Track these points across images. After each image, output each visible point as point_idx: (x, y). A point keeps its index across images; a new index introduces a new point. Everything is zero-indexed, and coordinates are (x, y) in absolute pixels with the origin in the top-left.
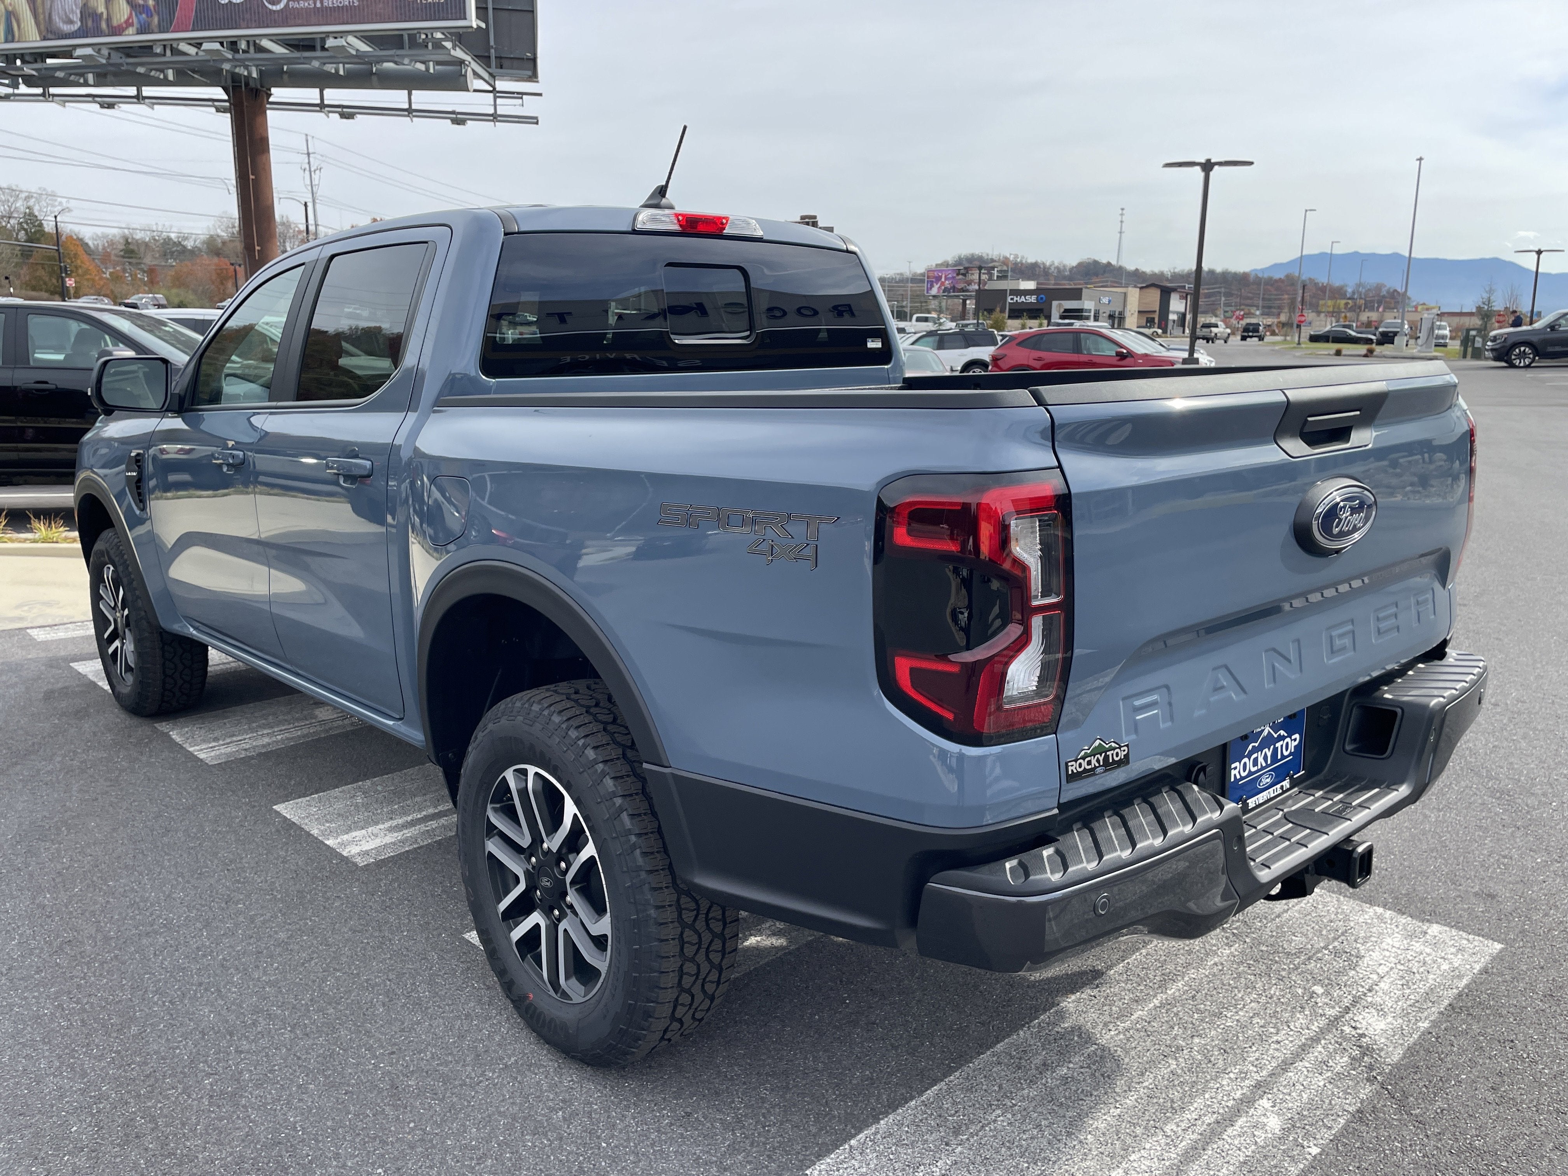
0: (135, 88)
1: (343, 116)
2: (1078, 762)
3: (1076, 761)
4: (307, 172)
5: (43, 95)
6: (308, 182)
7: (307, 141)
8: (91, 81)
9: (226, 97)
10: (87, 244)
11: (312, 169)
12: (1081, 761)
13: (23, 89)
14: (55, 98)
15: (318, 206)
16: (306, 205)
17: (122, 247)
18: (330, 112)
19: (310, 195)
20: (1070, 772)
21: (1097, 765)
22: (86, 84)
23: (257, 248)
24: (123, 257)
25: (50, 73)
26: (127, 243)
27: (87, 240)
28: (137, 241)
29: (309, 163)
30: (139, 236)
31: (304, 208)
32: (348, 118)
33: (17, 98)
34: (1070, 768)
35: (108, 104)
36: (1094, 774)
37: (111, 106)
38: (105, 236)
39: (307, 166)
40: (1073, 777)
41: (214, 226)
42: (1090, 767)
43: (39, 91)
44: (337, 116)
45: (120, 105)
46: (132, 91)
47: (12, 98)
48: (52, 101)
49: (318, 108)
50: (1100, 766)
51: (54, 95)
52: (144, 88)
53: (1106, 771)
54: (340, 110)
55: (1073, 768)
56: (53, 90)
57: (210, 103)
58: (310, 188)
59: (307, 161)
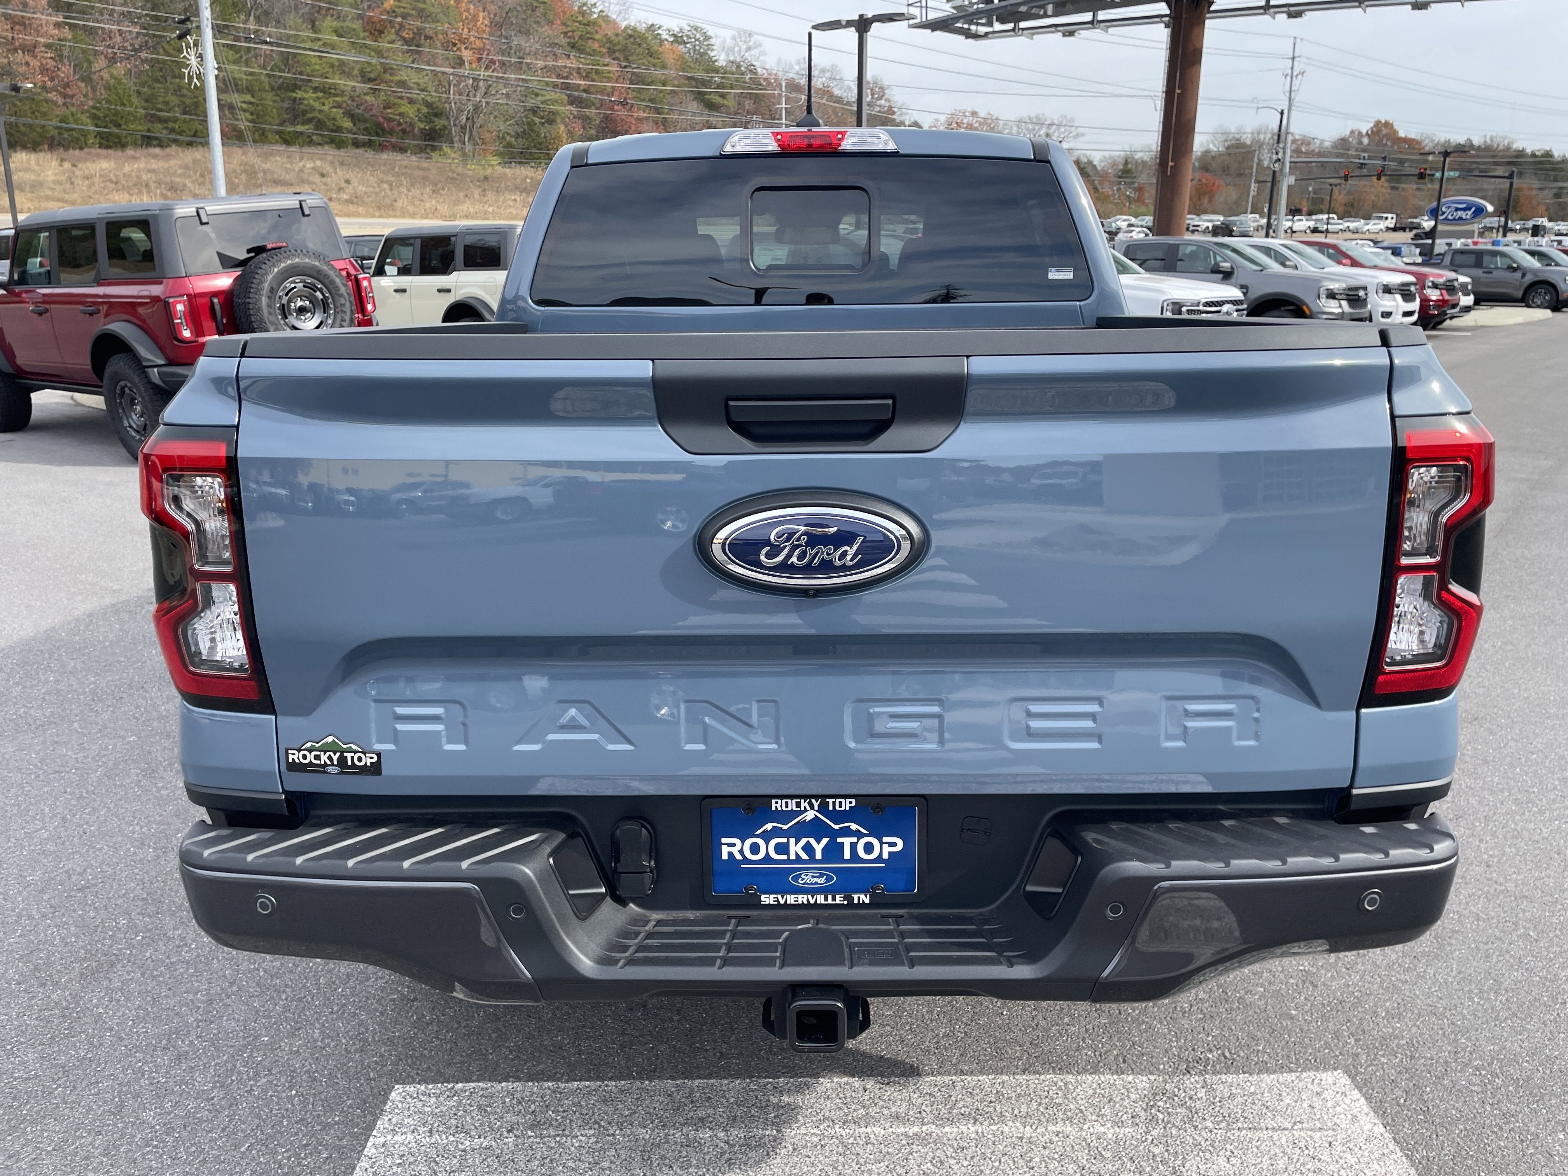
0: (1091, 14)
1: (1291, 15)
2: (302, 753)
3: (299, 750)
4: (1289, 78)
5: (1013, 30)
6: (1288, 89)
7: (1295, 44)
8: (1050, 12)
9: (1168, 12)
10: (1095, 166)
11: (1295, 74)
12: (307, 753)
13: (997, 26)
14: (1025, 32)
15: (1293, 113)
16: (1282, 113)
17: (1121, 167)
18: (1276, 13)
19: (1287, 103)
20: (290, 761)
21: (329, 762)
22: (1045, 16)
23: (1171, 164)
24: (1120, 177)
25: (1014, 9)
26: (1126, 163)
27: (1095, 163)
28: (1137, 161)
29: (1292, 68)
30: (1138, 156)
31: (1279, 116)
32: (1296, 17)
33: (996, 35)
34: (291, 757)
35: (1069, 31)
36: (325, 772)
37: (1071, 34)
38: (1111, 157)
39: (1290, 71)
40: (295, 767)
41: (1207, 141)
42: (318, 762)
43: (1010, 26)
44: (1285, 16)
45: (1081, 32)
46: (1087, 17)
47: (990, 36)
48: (1021, 35)
49: (1262, 11)
50: (333, 765)
51: (1023, 29)
52: (1100, 12)
53: (342, 773)
54: (1285, 9)
55: (295, 756)
56: (1023, 25)
57: (1157, 20)
58: (1288, 94)
59: (1290, 65)
